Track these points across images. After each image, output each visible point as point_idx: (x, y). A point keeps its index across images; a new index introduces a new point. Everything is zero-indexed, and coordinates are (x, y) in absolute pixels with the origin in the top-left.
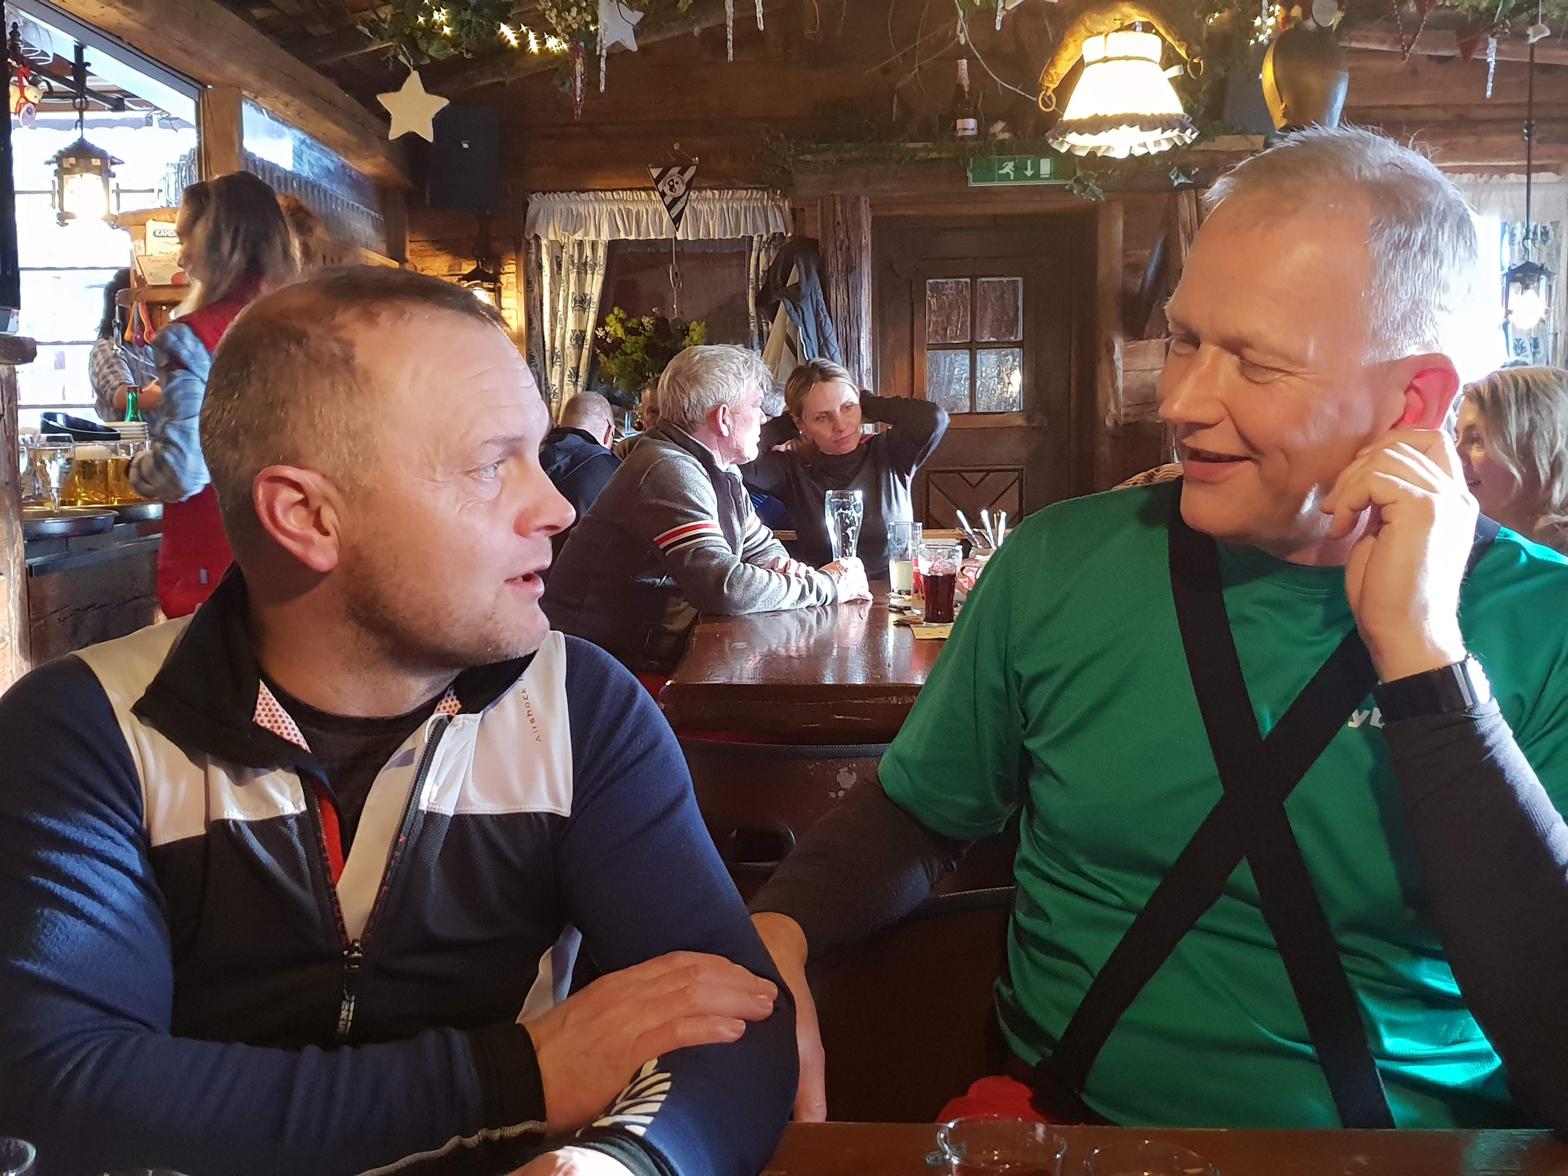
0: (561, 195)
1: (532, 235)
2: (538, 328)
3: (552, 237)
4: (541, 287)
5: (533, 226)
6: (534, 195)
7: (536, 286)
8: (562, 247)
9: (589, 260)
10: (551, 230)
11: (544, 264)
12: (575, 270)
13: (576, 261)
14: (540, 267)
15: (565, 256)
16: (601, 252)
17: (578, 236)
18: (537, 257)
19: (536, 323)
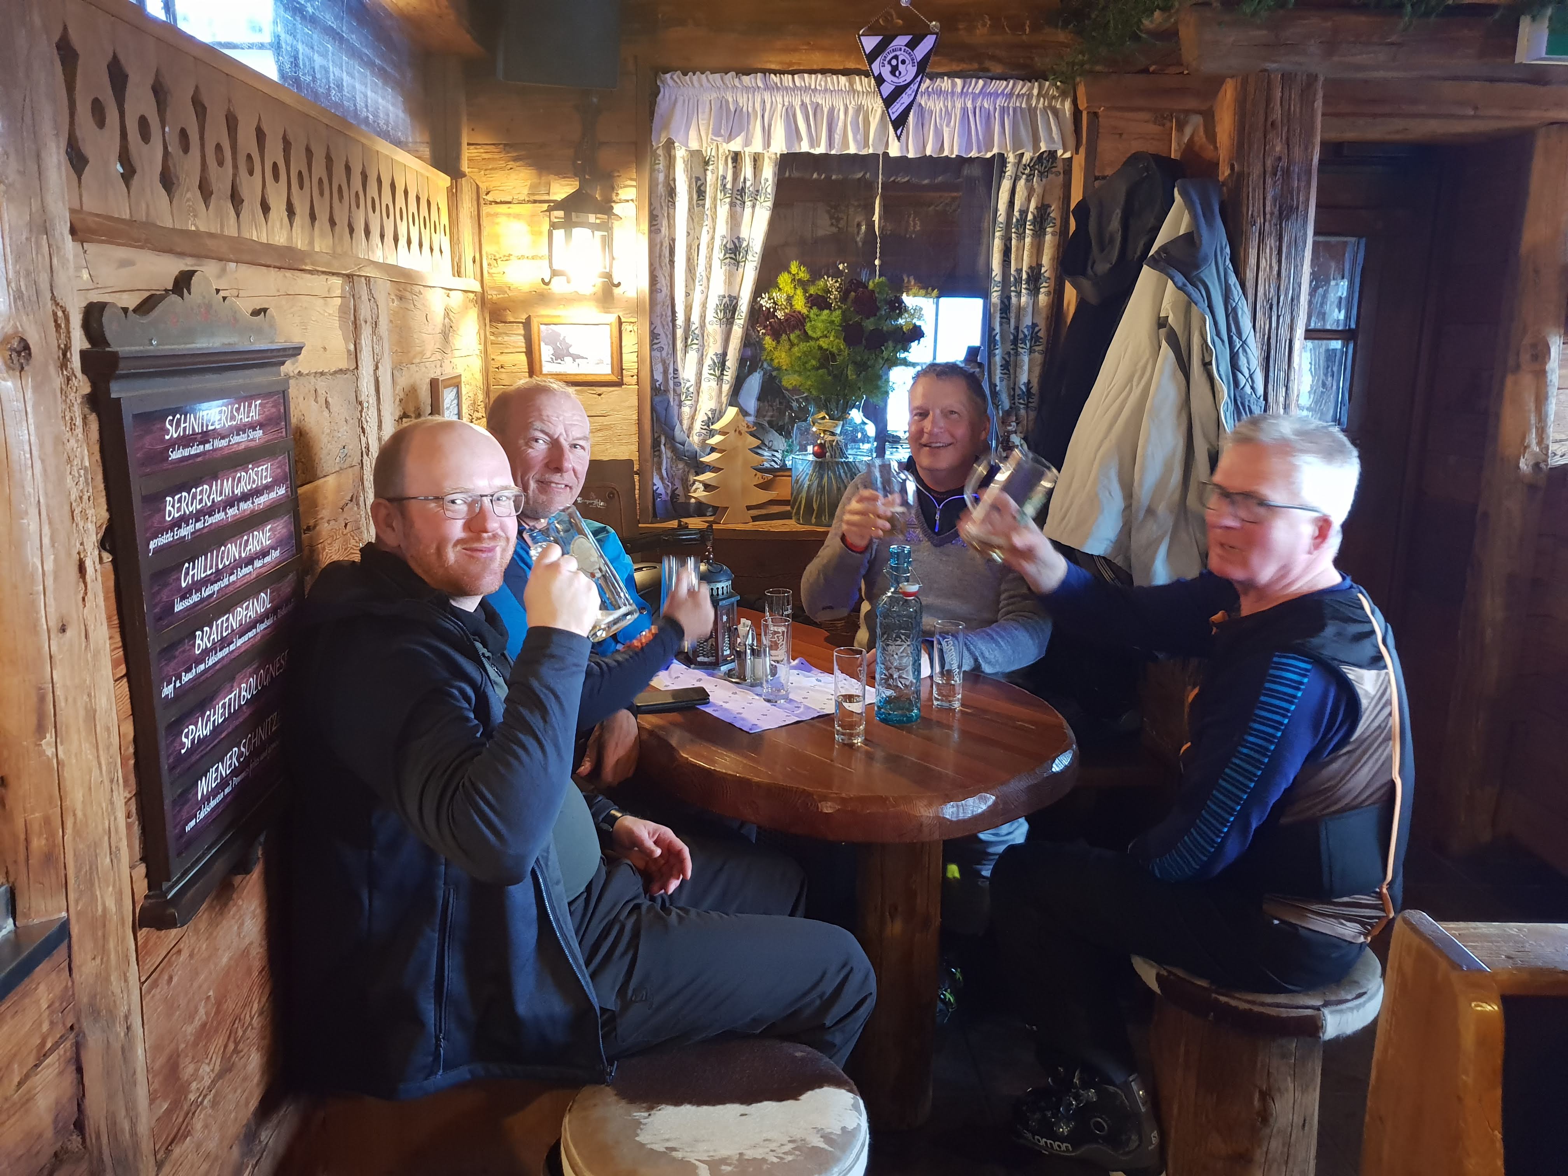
0: (711, 77)
1: (663, 140)
2: (665, 291)
3: (694, 145)
4: (671, 226)
5: (666, 126)
6: (668, 76)
7: (665, 223)
8: (707, 163)
9: (748, 184)
10: (693, 133)
11: (678, 190)
12: (728, 200)
13: (729, 186)
14: (671, 192)
15: (710, 176)
16: (768, 172)
17: (736, 145)
18: (667, 177)
19: (663, 282)
